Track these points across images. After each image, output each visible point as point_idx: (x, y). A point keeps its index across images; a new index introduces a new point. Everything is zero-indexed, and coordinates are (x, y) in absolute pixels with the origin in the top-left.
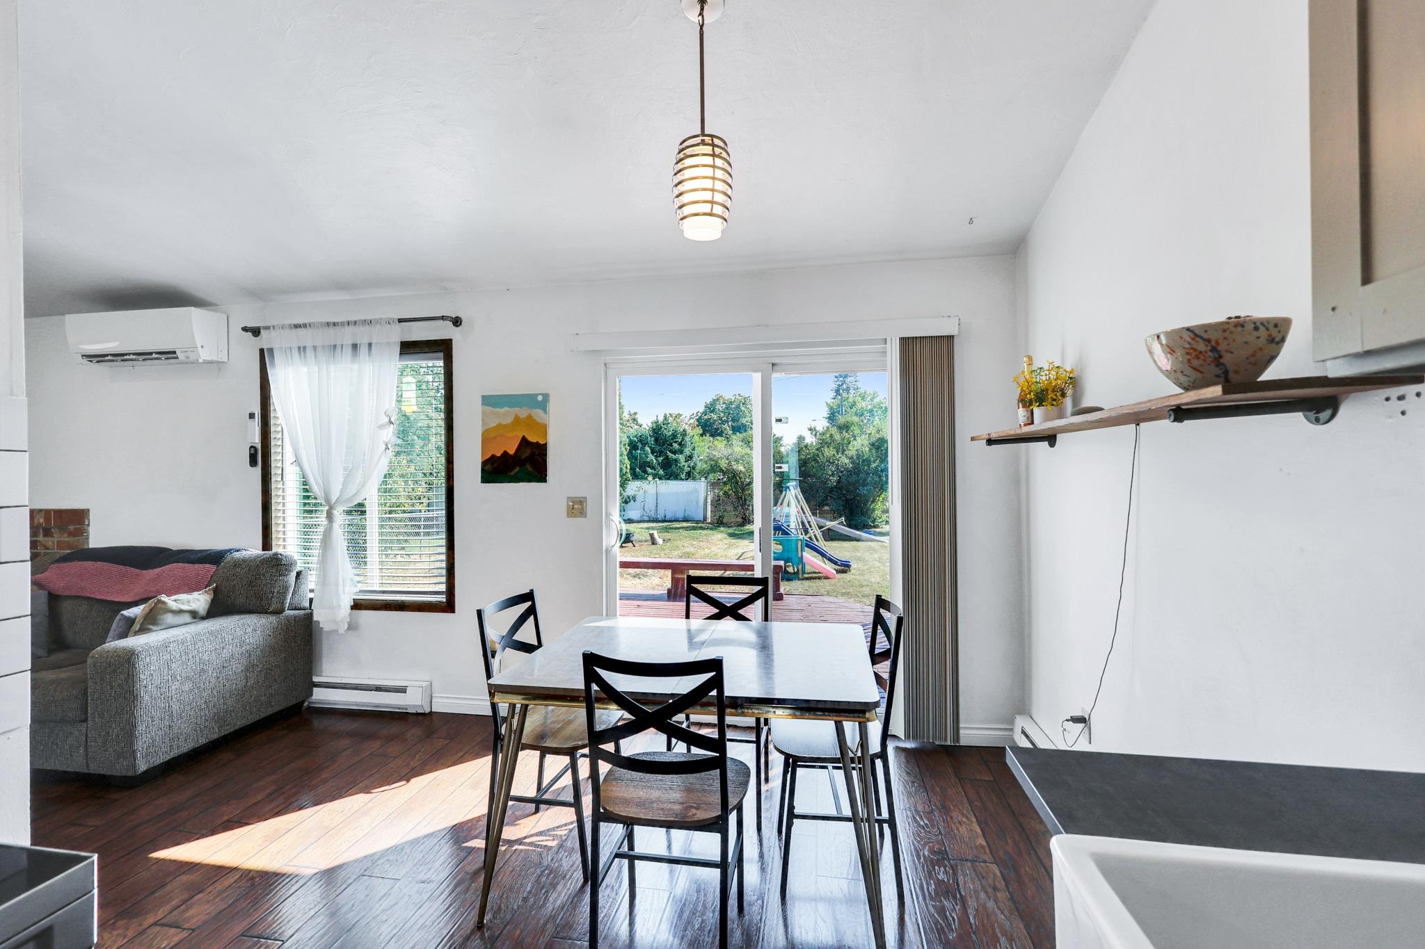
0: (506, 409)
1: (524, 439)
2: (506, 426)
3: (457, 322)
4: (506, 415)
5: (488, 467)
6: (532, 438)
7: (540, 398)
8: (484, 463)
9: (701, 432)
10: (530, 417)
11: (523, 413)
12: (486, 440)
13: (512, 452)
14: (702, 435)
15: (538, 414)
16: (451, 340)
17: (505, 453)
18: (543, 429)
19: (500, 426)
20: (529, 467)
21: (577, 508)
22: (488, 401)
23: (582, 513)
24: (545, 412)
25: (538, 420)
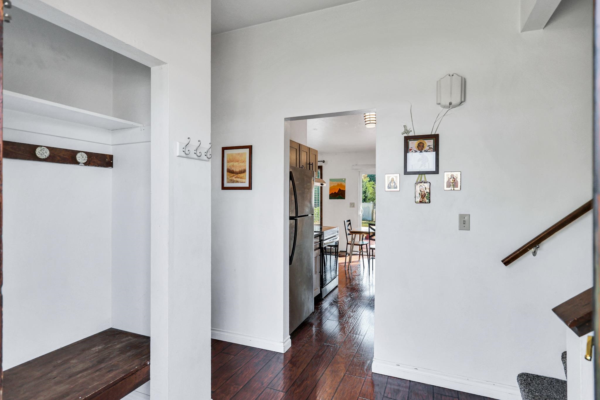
0: (335, 182)
1: (340, 189)
2: (335, 186)
3: (324, 162)
4: (335, 184)
5: (330, 196)
6: (342, 189)
7: (344, 180)
8: (330, 195)
9: (369, 179)
10: (341, 184)
11: (340, 183)
12: (331, 189)
13: (337, 192)
14: (369, 181)
15: (343, 183)
16: (322, 166)
17: (335, 192)
18: (344, 187)
19: (334, 186)
20: (341, 196)
21: (352, 205)
22: (331, 180)
23: (354, 206)
24: (345, 183)
25: (343, 185)
